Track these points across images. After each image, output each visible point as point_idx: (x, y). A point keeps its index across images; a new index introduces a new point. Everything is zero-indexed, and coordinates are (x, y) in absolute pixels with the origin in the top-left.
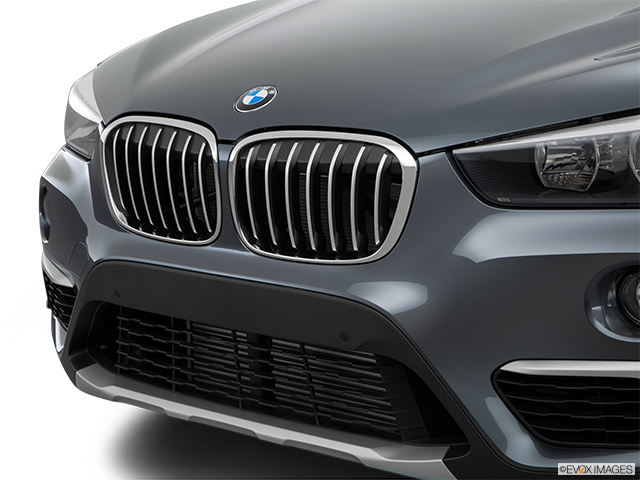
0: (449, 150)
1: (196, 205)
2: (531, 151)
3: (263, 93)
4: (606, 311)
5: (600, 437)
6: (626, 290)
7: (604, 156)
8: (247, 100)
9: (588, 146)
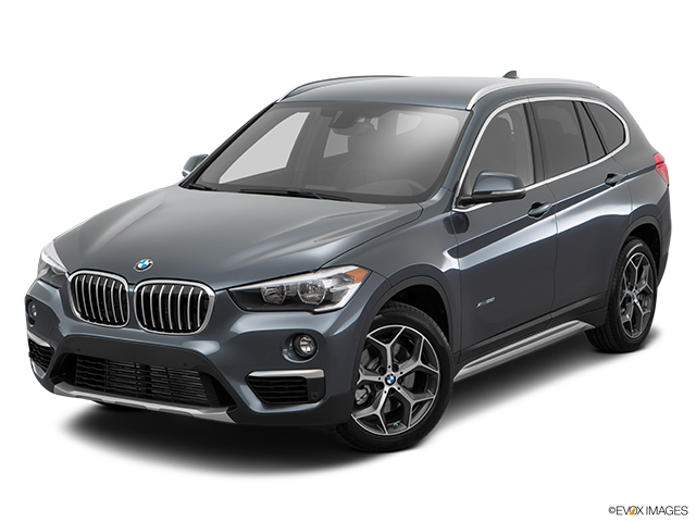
0: (227, 289)
1: (117, 307)
2: (260, 289)
3: (147, 263)
4: (289, 351)
5: (287, 400)
6: (296, 341)
7: (288, 290)
8: (140, 266)
9: (282, 287)
